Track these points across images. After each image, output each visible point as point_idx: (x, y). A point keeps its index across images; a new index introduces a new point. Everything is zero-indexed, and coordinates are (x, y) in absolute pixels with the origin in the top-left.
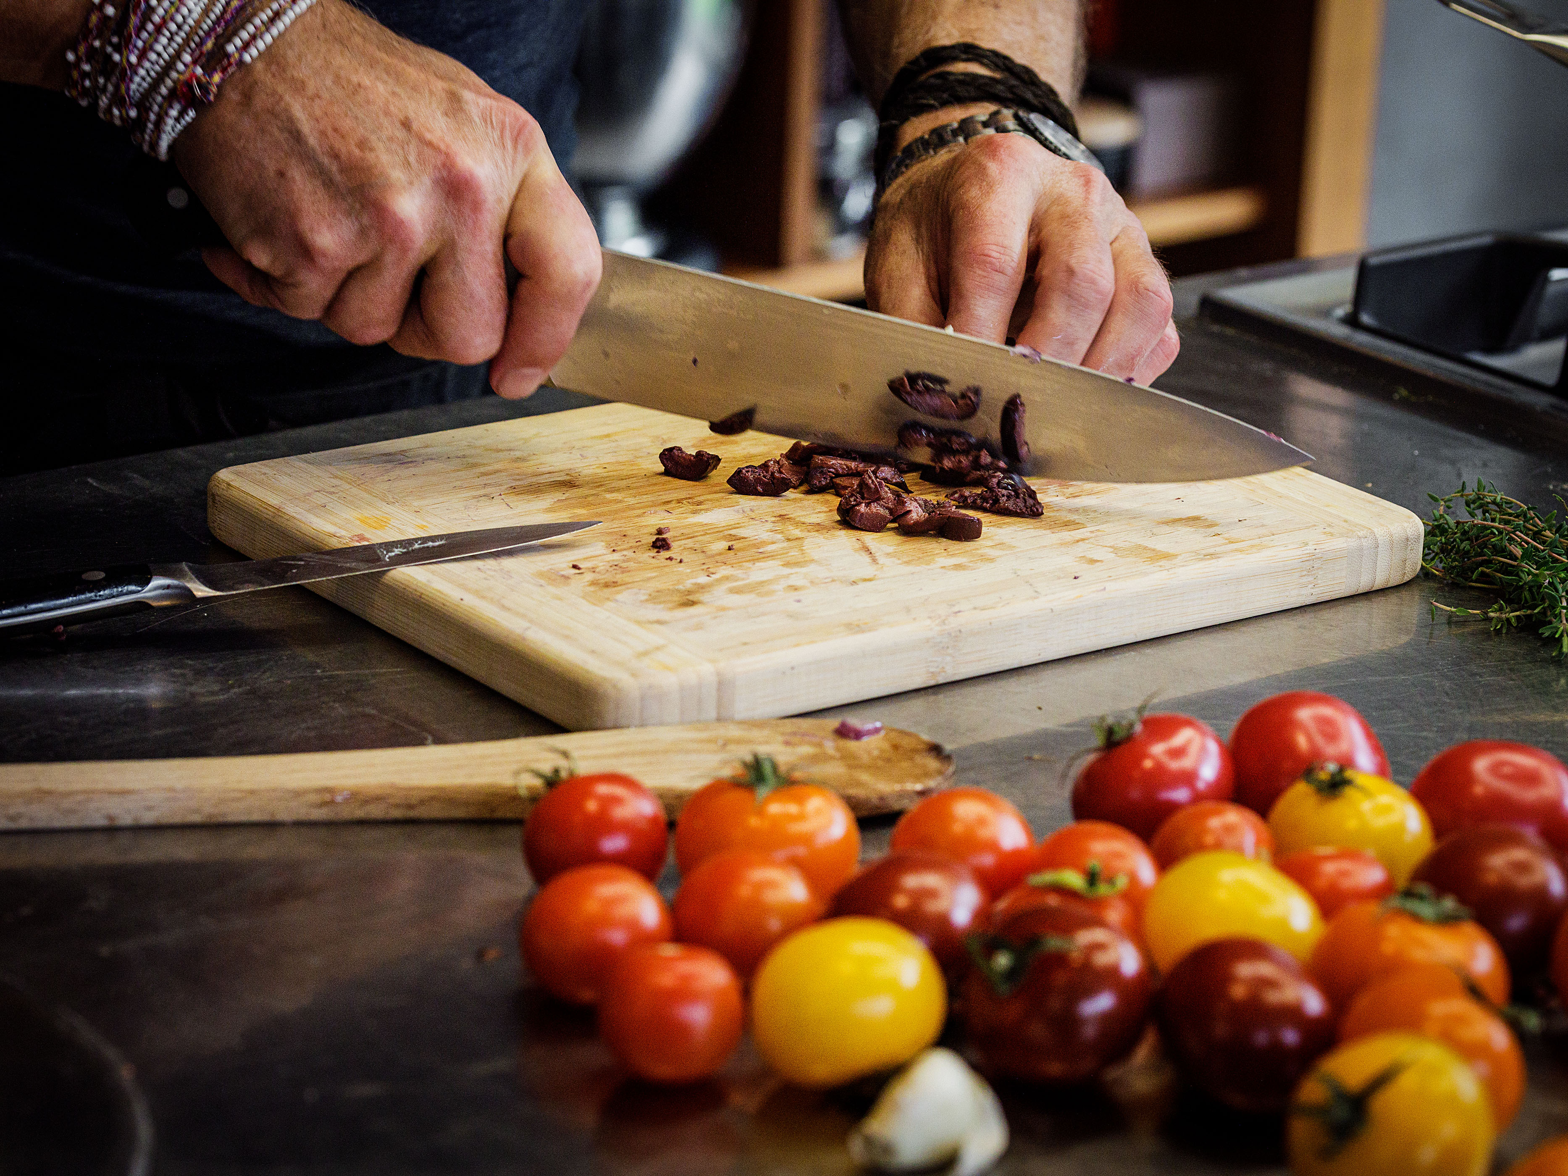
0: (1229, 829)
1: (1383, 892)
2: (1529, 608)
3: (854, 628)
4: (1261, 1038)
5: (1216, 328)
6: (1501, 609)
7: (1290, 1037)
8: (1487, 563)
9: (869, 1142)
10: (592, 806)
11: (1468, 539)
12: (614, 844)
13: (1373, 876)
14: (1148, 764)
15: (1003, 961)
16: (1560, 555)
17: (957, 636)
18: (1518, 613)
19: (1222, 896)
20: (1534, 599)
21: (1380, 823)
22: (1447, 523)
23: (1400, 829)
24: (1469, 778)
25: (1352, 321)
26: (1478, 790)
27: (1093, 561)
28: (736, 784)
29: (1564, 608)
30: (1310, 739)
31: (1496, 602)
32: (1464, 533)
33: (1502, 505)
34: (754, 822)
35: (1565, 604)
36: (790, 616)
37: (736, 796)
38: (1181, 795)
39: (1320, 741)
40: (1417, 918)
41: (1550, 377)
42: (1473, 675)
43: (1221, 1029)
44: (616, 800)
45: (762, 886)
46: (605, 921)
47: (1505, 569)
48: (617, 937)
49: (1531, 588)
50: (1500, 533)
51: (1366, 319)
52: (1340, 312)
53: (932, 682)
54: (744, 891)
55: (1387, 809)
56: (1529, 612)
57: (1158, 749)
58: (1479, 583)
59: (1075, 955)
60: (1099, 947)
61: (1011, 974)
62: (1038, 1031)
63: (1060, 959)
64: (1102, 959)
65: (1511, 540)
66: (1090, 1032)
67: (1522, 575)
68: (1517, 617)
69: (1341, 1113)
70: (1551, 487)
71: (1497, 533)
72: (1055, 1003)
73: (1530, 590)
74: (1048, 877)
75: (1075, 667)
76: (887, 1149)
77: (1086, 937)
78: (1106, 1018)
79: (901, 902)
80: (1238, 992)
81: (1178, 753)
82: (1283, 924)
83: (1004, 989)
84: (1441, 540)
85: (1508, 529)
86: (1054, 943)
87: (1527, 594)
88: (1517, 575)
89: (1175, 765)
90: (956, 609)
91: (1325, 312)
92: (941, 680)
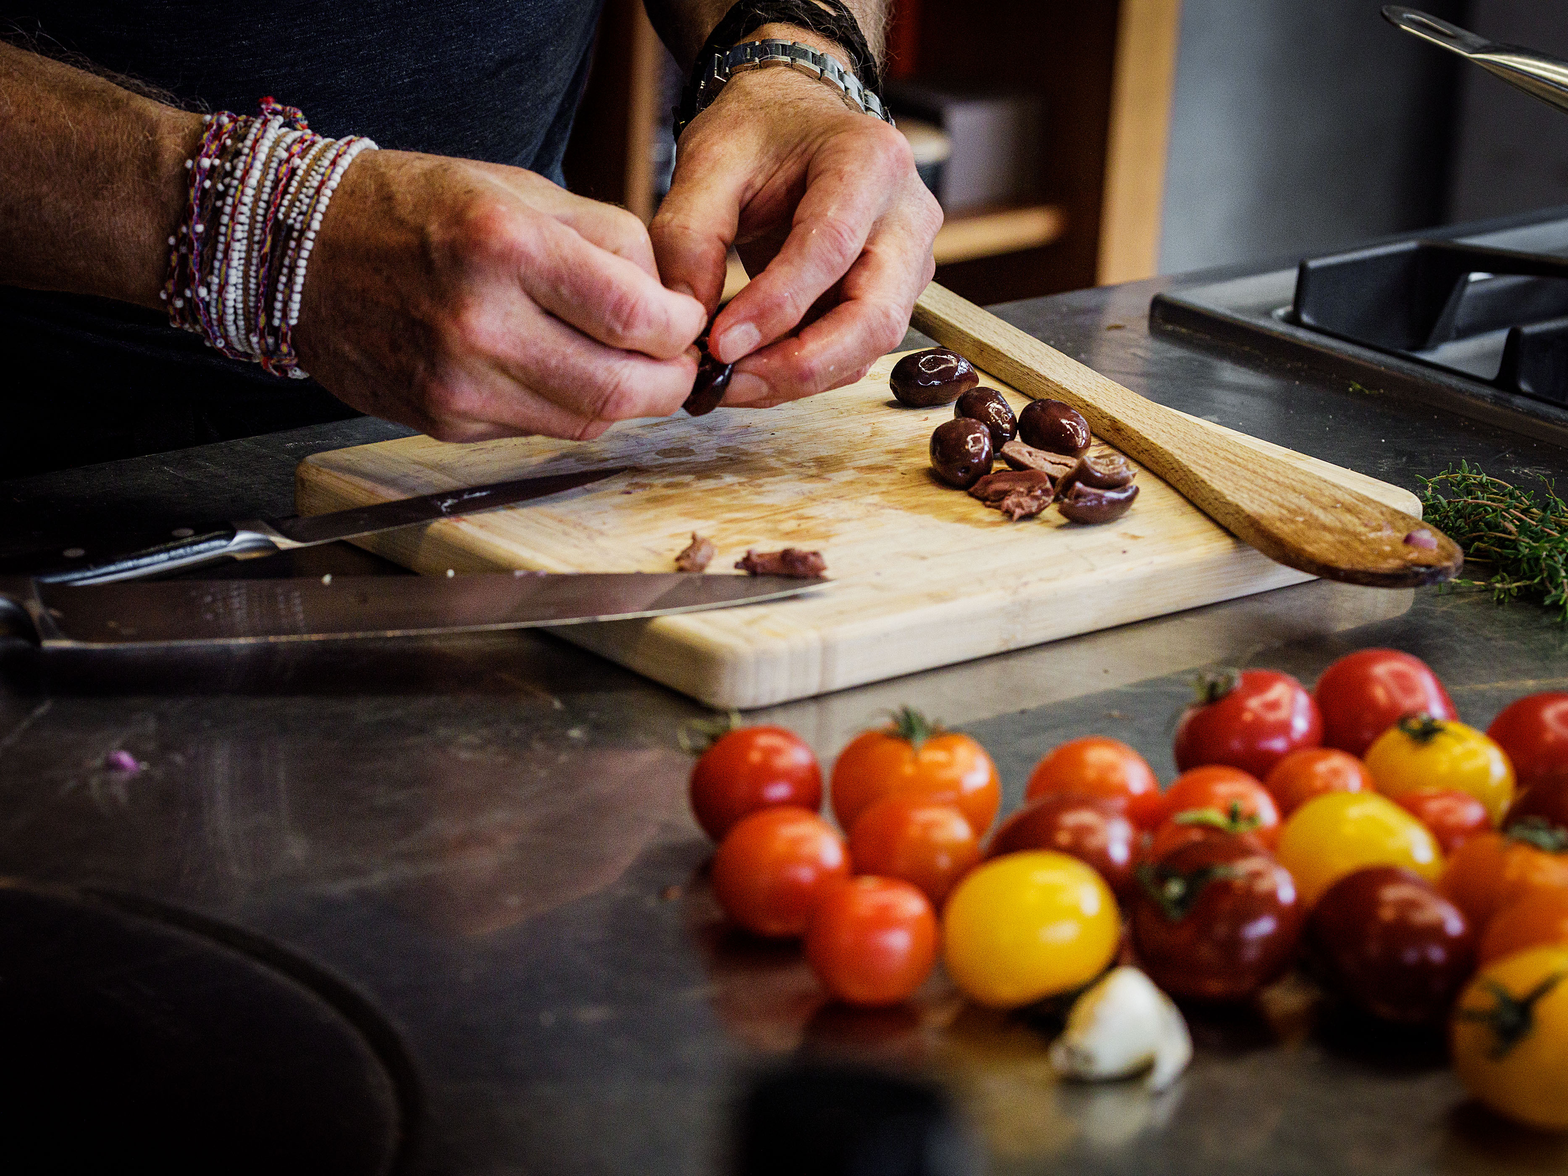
0: (1336, 773)
1: (1485, 826)
2: (1528, 579)
3: (936, 598)
4: (1411, 956)
5: (1169, 327)
6: (1503, 580)
7: (1437, 954)
8: (1480, 539)
9: (1071, 1052)
10: (755, 757)
11: (1461, 517)
12: (779, 791)
13: (1472, 813)
14: (1248, 717)
15: (1175, 889)
16: (1551, 530)
17: (1027, 606)
18: (1518, 584)
19: (1349, 830)
20: (1531, 570)
21: (1469, 766)
22: (1440, 503)
23: (1485, 772)
24: (1540, 727)
25: (1293, 319)
26: (1549, 737)
27: (1134, 537)
28: (889, 735)
29: (1564, 577)
30: (1388, 692)
31: (1497, 574)
32: (1458, 511)
33: (1488, 485)
34: (908, 770)
35: (1563, 574)
36: (875, 587)
37: (891, 747)
38: (1278, 744)
39: (1398, 694)
40: (1537, 847)
41: (1490, 372)
42: (1489, 639)
43: (1373, 949)
44: (774, 751)
45: (929, 826)
46: (793, 858)
47: (1502, 543)
48: (805, 874)
49: (1529, 559)
50: (1494, 511)
51: (1306, 318)
52: (1281, 312)
53: (1003, 649)
54: (914, 831)
55: (1472, 754)
56: (1528, 583)
57: (1254, 703)
58: (1474, 557)
59: (1239, 883)
60: (1256, 875)
61: (1181, 902)
62: (1206, 952)
63: (1225, 887)
64: (1263, 886)
65: (1504, 517)
66: (1251, 954)
67: (1521, 549)
68: (1518, 587)
69: (1510, 1017)
70: (1513, 471)
71: (1491, 511)
72: (1221, 930)
73: (1528, 562)
74: (1189, 816)
75: (1126, 635)
76: (1088, 1059)
77: (1243, 867)
78: (1268, 941)
79: (1064, 838)
80: (1388, 914)
81: (1273, 706)
82: (1407, 854)
83: (1176, 915)
84: (1435, 518)
85: (1502, 507)
86: (1221, 872)
87: (1525, 566)
88: (1515, 548)
89: (1272, 717)
90: (1024, 580)
91: (1267, 312)
92: (1012, 646)
